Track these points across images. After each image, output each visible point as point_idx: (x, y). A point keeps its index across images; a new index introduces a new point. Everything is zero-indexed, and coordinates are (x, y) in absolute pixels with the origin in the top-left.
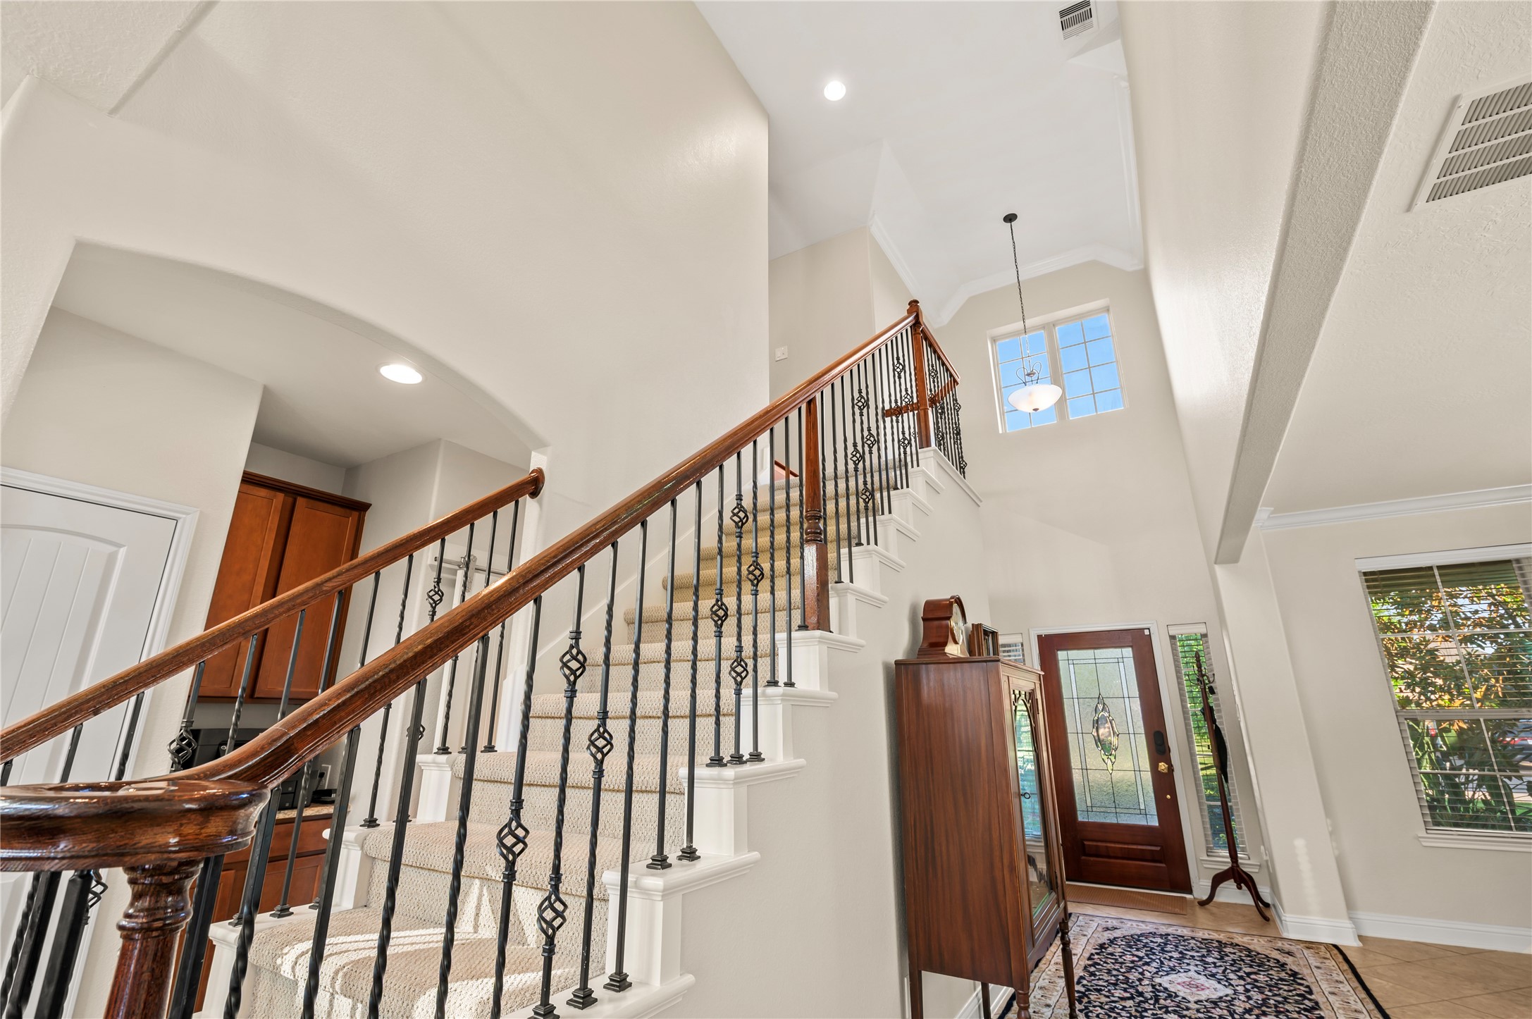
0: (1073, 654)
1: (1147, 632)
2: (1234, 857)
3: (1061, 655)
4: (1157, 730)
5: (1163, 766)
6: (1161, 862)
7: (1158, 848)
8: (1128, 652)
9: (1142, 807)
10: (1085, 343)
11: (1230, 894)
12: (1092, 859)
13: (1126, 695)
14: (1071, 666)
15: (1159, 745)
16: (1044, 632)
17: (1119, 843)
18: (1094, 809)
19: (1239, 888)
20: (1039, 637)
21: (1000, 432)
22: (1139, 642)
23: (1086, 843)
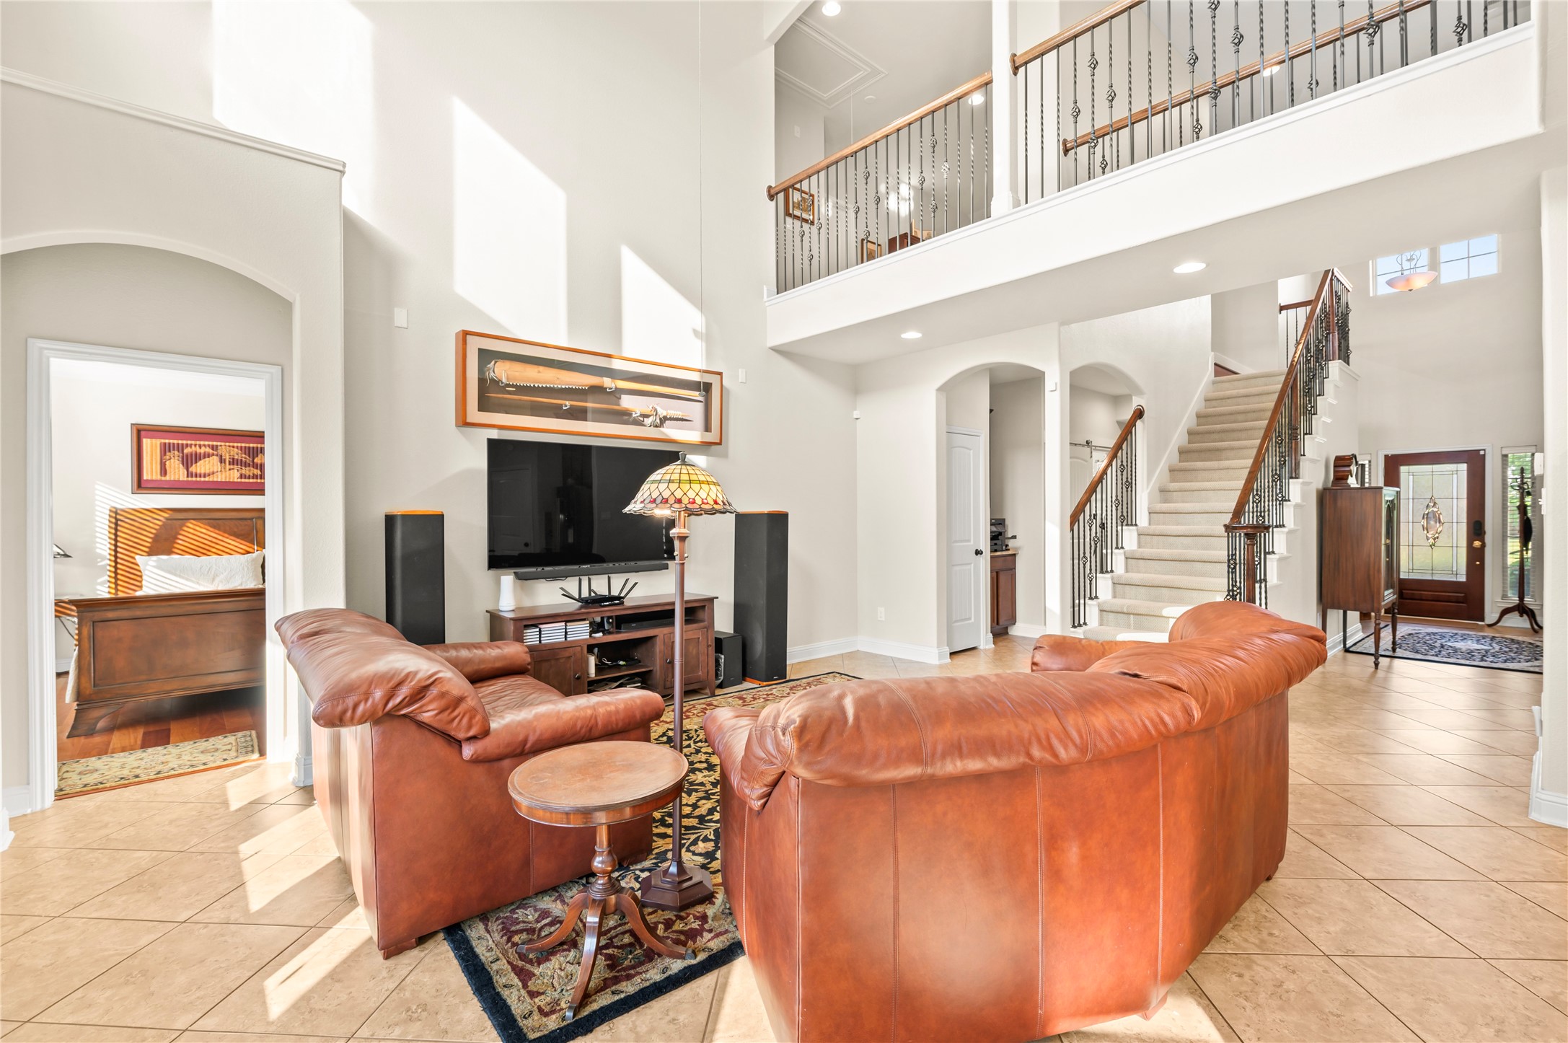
0: (1414, 468)
1: (1482, 453)
2: (1521, 597)
3: (1403, 469)
4: (1477, 519)
5: (1477, 544)
6: (1463, 603)
7: (1463, 595)
8: (1464, 467)
9: (1455, 569)
10: (1468, 257)
11: (1515, 621)
12: (1408, 601)
13: (1455, 496)
14: (1411, 477)
15: (1476, 529)
16: (1390, 453)
17: (1430, 591)
18: (1414, 571)
19: (1521, 616)
20: (1386, 457)
21: (1371, 295)
22: (1475, 461)
23: (1404, 591)
